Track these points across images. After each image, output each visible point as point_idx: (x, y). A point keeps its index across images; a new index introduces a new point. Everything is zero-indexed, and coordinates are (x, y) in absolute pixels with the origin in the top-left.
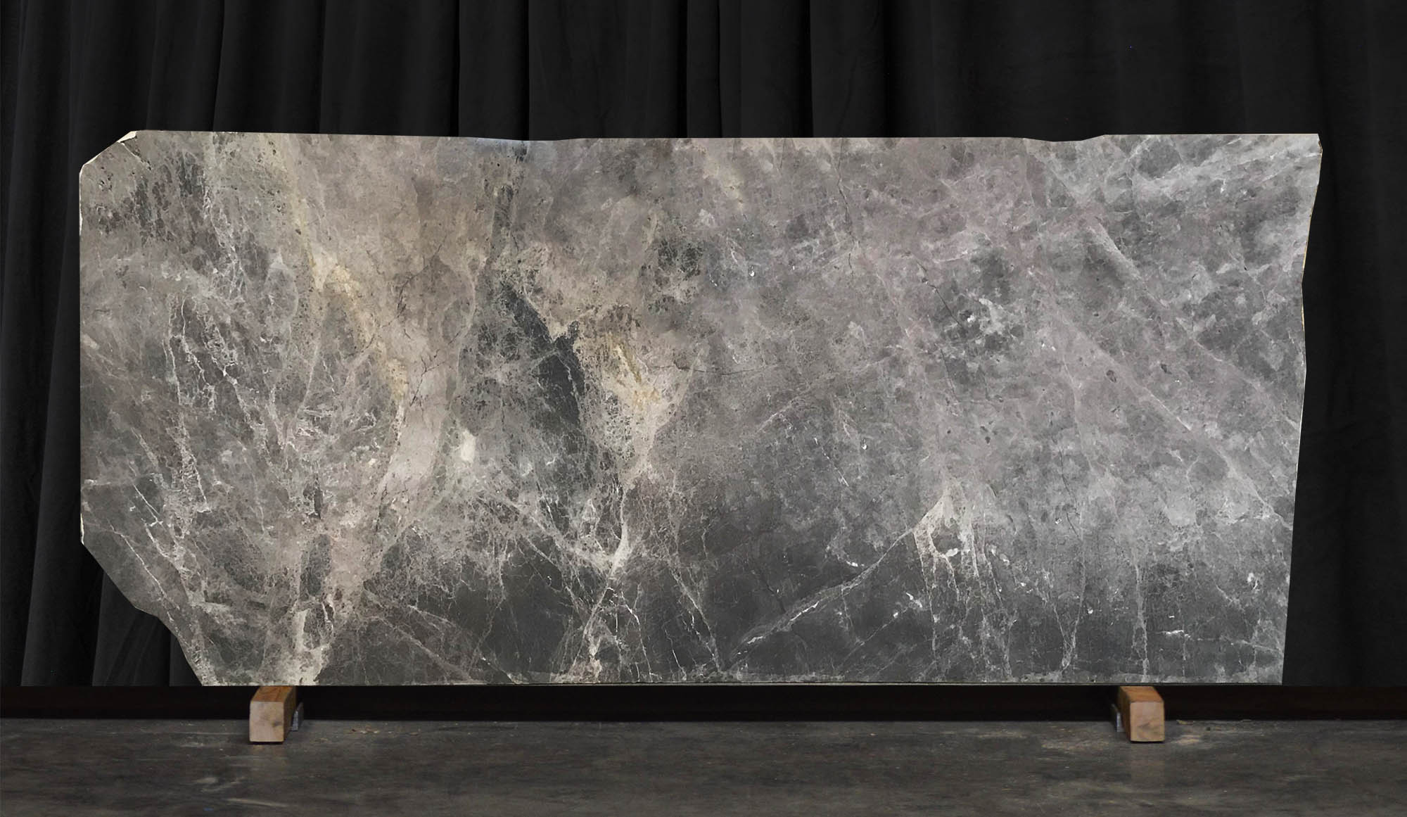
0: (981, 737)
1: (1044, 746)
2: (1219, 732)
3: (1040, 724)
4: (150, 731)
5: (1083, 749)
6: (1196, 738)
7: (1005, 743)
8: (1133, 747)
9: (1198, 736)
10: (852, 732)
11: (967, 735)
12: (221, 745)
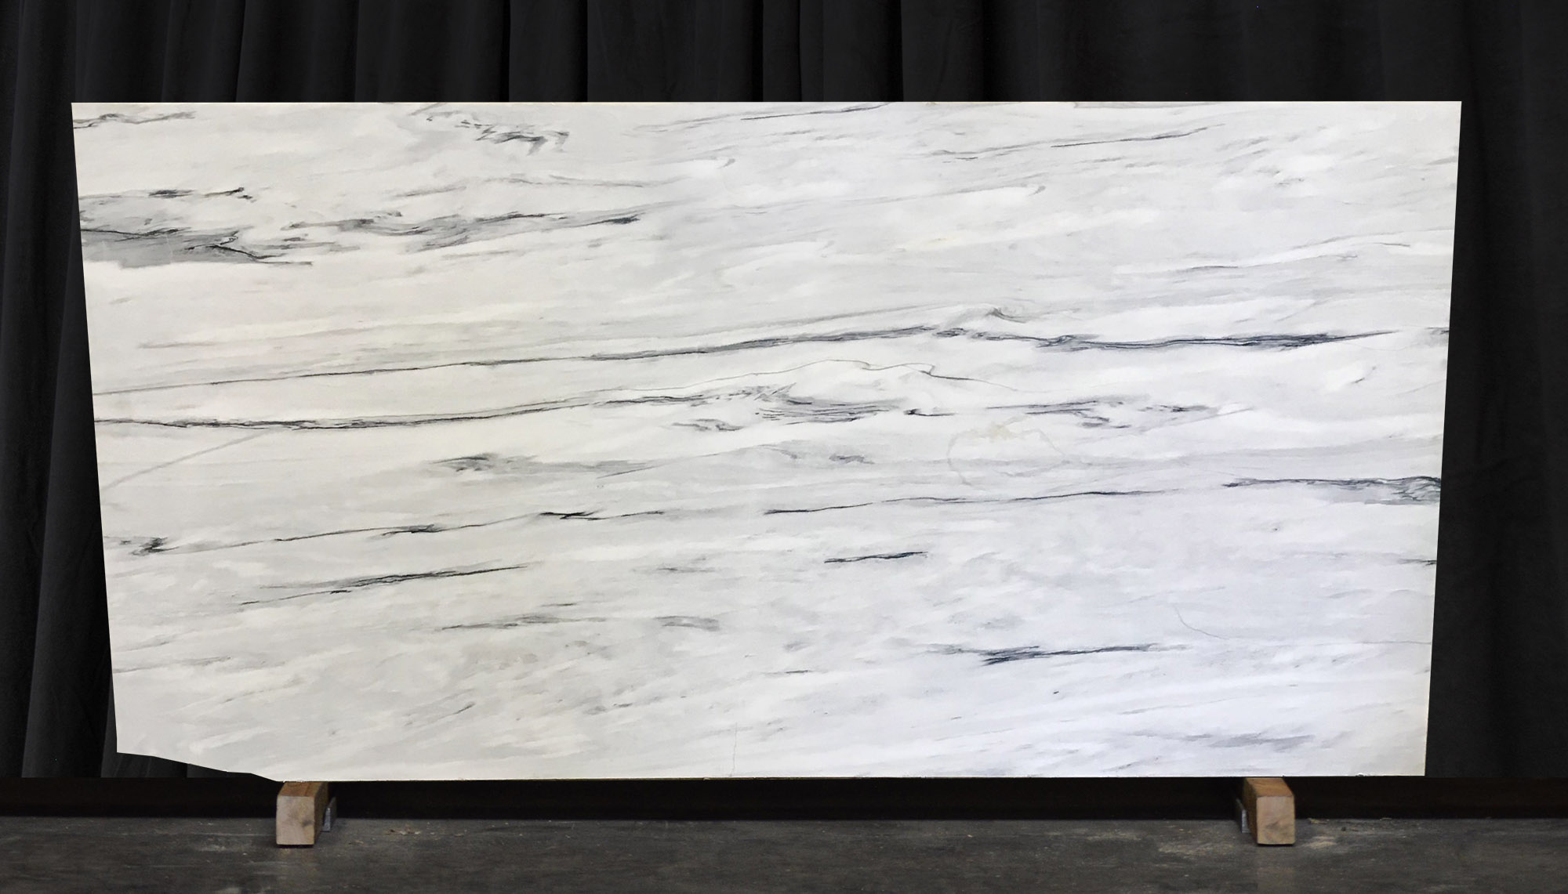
0: (1090, 838)
1: (1161, 850)
2: (1354, 833)
3: (1157, 823)
4: (166, 832)
5: (1204, 854)
6: (1330, 840)
7: (1117, 846)
8: (1260, 850)
9: (1332, 838)
10: (947, 833)
11: (1075, 837)
12: (244, 848)
